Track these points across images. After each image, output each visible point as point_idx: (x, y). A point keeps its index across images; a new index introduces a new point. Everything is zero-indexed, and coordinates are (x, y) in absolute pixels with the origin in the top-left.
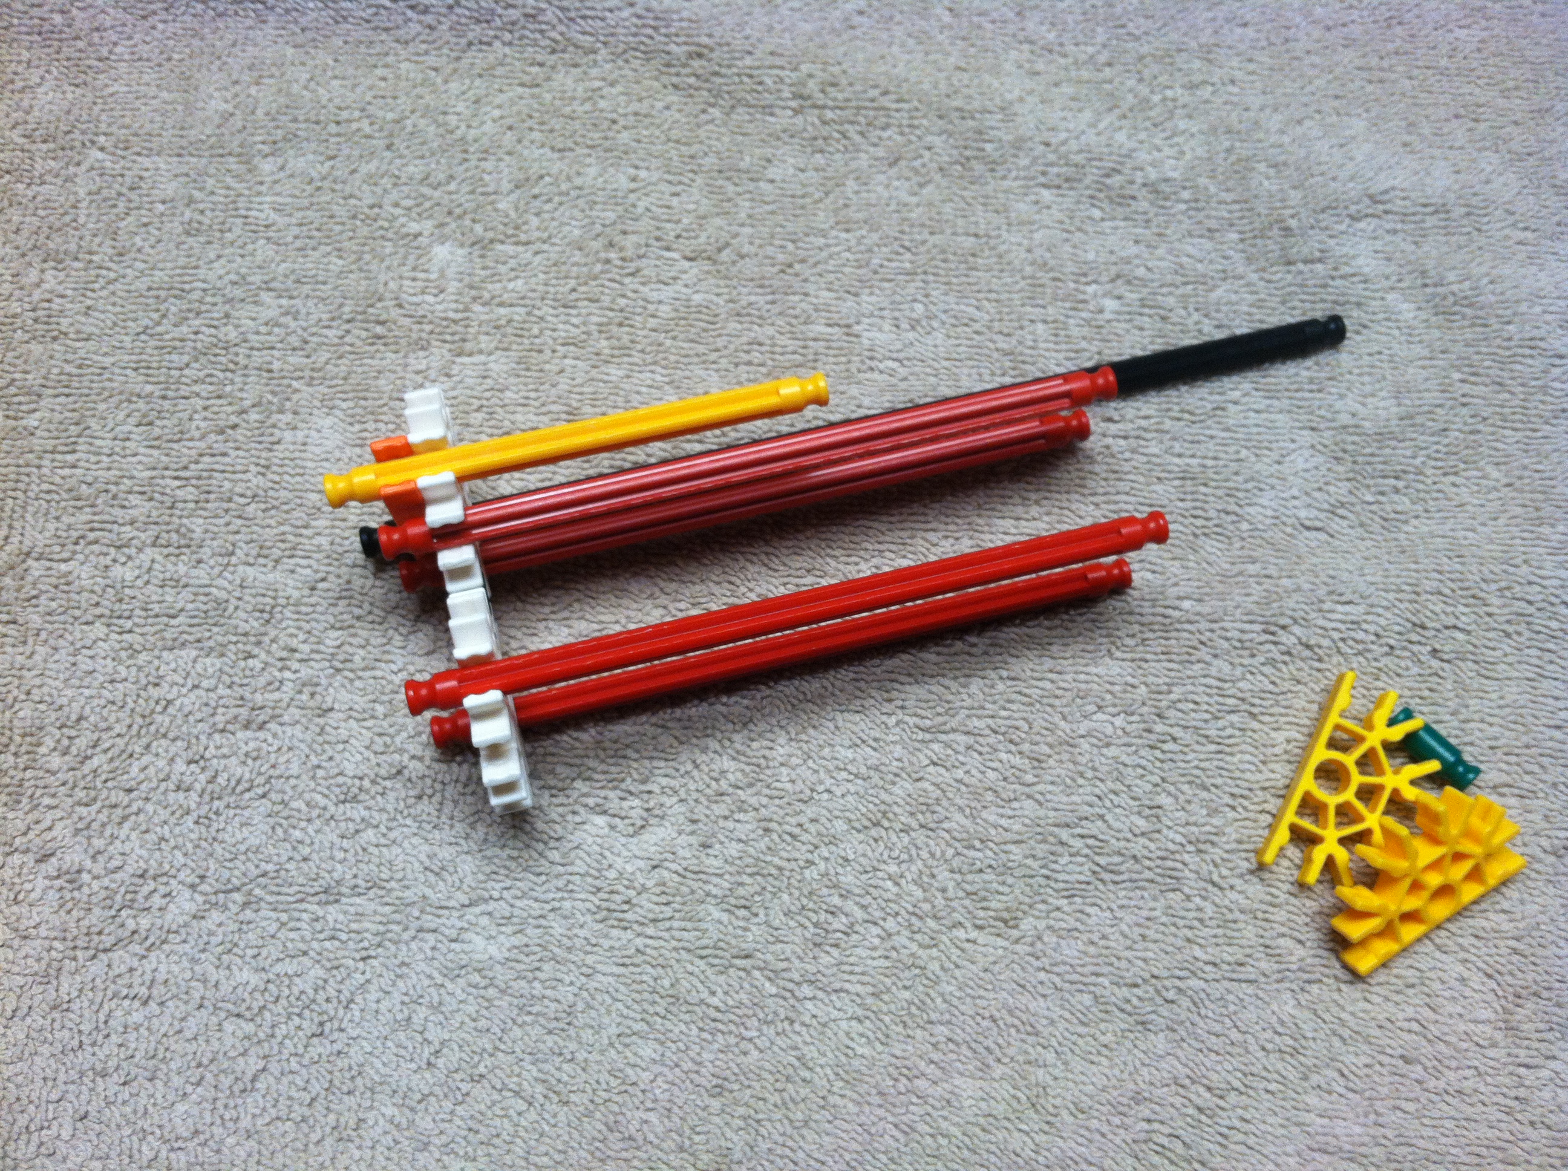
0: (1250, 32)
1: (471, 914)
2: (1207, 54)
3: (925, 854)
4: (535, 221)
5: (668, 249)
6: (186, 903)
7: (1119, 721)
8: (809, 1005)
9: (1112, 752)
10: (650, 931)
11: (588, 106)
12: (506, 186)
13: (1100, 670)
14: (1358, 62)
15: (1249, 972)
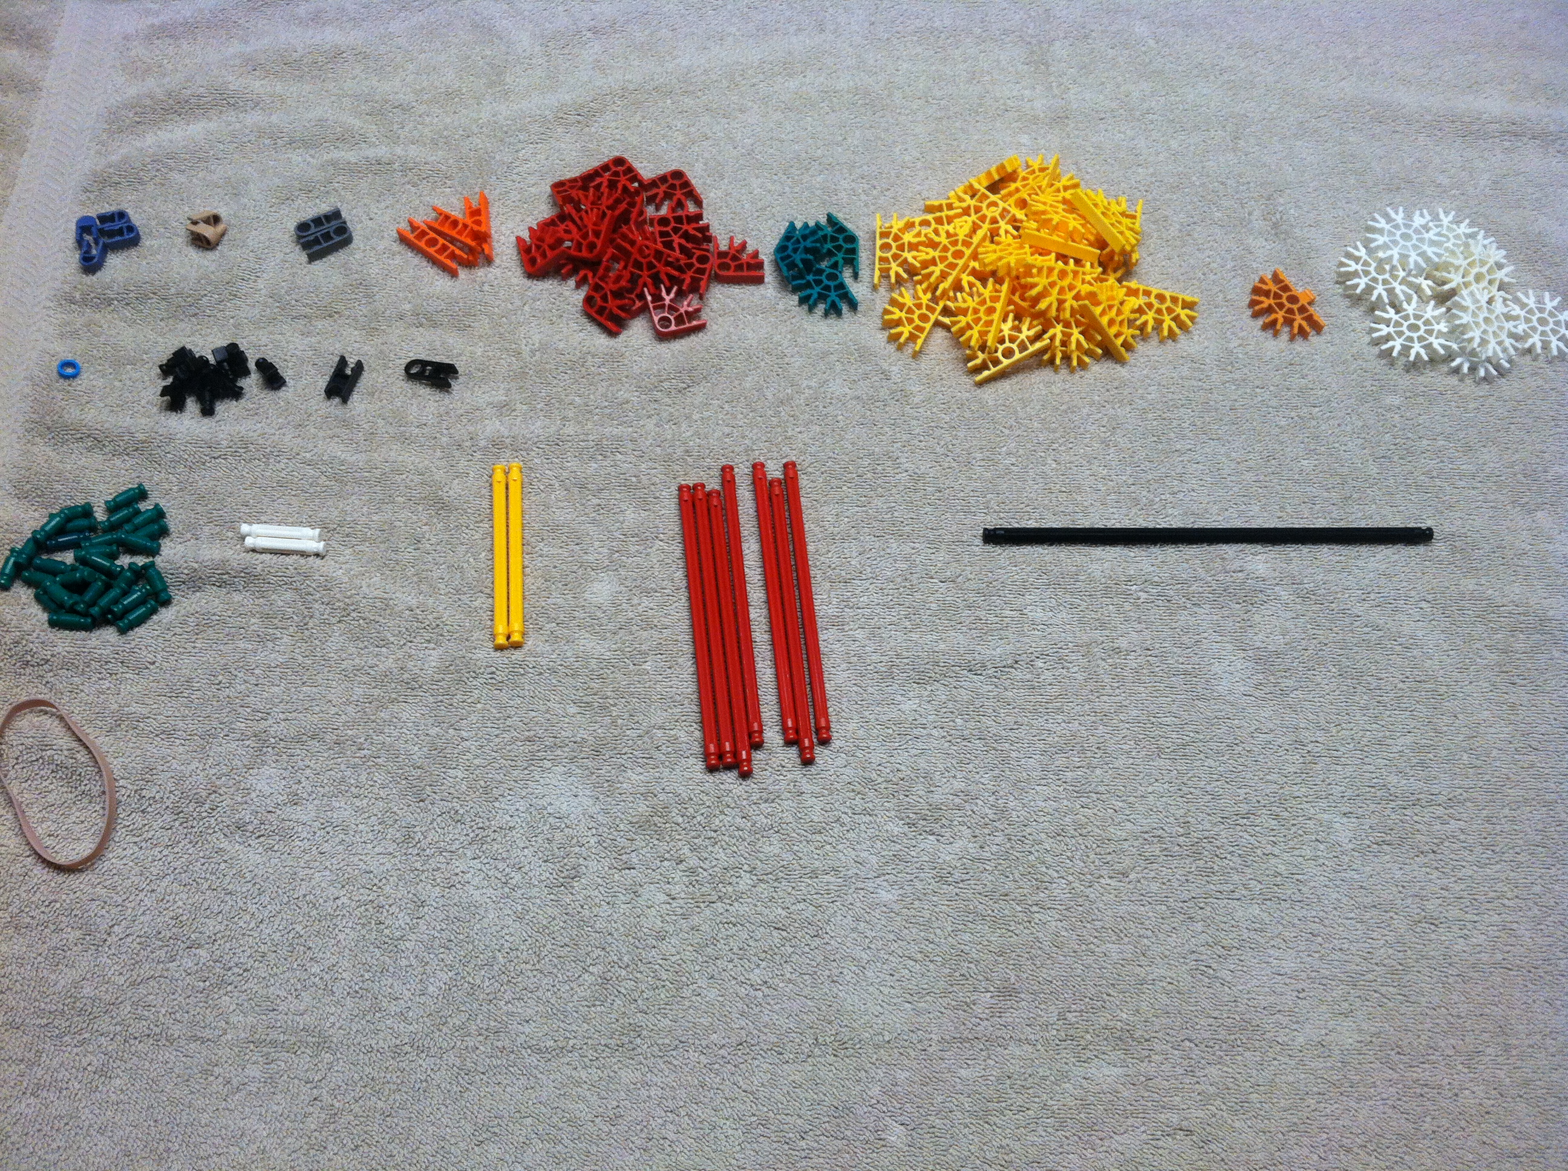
0: (1200, 466)
1: (878, 881)
2: (1181, 478)
3: (1083, 847)
4: (869, 570)
5: (932, 578)
6: (746, 880)
7: (1166, 786)
8: (1037, 915)
9: (1164, 799)
10: (961, 885)
11: (889, 516)
12: (854, 554)
13: (1155, 764)
14: (1254, 479)
15: (1236, 895)
